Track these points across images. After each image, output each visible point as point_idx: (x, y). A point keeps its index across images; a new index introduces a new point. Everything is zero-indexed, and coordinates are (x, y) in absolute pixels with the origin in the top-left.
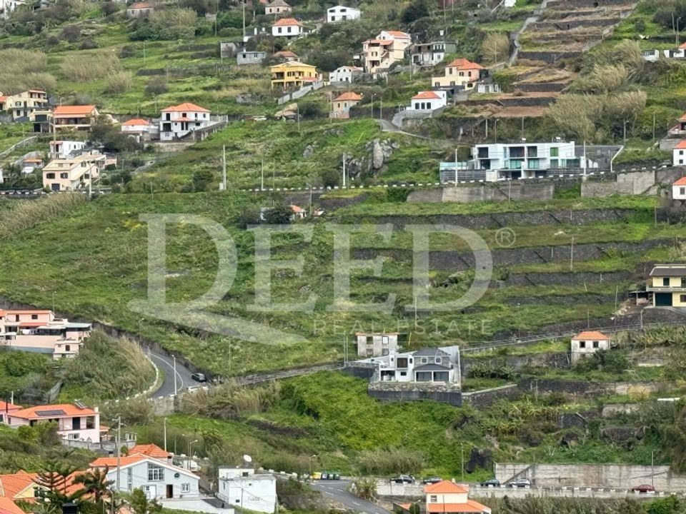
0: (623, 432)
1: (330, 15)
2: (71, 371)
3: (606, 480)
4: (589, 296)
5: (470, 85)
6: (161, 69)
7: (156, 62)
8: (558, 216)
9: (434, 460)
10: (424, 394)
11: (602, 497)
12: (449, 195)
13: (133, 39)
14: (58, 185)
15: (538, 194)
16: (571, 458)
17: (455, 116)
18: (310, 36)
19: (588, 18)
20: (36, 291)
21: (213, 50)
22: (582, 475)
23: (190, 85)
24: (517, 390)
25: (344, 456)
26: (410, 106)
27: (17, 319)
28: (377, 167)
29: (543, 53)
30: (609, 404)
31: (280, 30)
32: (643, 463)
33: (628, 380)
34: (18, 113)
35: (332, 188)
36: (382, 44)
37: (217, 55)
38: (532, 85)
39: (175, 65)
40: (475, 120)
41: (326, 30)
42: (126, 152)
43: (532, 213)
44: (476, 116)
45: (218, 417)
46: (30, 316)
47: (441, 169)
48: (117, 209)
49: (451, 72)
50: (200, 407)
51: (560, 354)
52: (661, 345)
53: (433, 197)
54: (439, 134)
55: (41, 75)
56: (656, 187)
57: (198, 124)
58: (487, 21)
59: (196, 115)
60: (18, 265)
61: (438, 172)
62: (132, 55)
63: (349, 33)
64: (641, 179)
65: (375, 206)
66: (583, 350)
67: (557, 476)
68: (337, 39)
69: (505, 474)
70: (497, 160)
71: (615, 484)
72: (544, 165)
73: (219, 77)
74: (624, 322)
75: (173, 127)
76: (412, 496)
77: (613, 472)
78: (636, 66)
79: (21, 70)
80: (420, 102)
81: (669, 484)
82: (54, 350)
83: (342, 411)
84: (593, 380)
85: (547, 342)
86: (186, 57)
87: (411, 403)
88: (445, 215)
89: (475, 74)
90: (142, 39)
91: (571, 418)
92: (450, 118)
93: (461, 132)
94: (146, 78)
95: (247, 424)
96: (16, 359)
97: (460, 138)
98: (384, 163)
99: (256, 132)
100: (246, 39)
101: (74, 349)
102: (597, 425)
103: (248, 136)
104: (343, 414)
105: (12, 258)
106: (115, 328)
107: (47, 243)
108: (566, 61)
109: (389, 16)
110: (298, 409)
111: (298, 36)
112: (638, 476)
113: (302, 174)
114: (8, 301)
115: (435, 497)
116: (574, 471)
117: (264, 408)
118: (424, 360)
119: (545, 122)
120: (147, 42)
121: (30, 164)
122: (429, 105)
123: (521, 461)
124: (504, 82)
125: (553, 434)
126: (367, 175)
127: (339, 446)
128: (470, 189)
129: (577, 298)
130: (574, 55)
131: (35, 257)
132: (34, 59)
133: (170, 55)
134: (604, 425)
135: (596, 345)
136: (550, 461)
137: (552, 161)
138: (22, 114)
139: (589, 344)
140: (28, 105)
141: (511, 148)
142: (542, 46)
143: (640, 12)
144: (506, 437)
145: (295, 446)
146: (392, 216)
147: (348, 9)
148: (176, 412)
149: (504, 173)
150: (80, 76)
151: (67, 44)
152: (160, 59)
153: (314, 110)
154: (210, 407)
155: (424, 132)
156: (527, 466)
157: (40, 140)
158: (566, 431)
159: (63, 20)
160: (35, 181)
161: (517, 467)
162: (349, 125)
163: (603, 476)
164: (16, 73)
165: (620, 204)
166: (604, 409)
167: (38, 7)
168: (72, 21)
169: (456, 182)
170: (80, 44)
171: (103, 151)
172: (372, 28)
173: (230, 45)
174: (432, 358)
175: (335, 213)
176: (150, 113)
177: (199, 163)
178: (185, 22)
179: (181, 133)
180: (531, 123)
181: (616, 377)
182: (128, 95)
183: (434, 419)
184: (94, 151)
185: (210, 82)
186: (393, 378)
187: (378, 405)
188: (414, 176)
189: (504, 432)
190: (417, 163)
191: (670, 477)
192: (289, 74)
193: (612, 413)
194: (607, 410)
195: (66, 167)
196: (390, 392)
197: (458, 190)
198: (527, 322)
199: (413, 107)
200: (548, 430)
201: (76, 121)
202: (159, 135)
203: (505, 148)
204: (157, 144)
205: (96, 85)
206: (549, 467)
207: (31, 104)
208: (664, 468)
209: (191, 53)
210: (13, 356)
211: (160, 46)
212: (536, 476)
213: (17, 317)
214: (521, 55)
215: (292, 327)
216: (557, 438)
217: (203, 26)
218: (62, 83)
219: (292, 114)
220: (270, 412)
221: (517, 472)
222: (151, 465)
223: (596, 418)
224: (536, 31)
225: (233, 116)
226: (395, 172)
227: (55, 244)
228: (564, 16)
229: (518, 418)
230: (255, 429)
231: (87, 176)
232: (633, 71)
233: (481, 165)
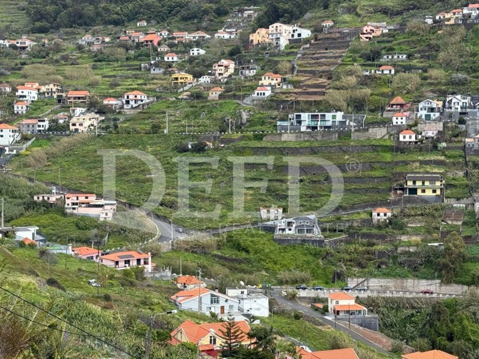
0: (411, 261)
1: (191, 52)
2: (114, 228)
3: (406, 287)
4: (373, 189)
5: (279, 85)
6: (114, 75)
7: (110, 72)
8: (344, 148)
9: (315, 275)
10: (304, 241)
11: (408, 296)
12: (285, 137)
13: (95, 61)
14: (78, 129)
15: (330, 137)
16: (386, 275)
17: (278, 99)
18: (183, 61)
19: (326, 55)
20: (81, 183)
21: (137, 67)
22: (393, 284)
23: (131, 83)
24: (348, 238)
25: (267, 274)
26: (254, 94)
27: (77, 199)
28: (243, 123)
29: (311, 70)
30: (401, 246)
31: (168, 58)
32: (426, 278)
33: (407, 233)
34: (48, 94)
35: (224, 133)
36: (224, 65)
37: (140, 69)
38: (310, 85)
39: (120, 73)
40: (288, 101)
41: (192, 59)
42: (109, 113)
43: (331, 147)
44: (289, 99)
45: (195, 252)
46: (84, 197)
47: (278, 124)
48: (113, 142)
49: (265, 79)
50: (186, 247)
51: (368, 220)
52: (419, 215)
53: (277, 139)
54: (270, 108)
55: (56, 76)
56: (388, 135)
57: (142, 101)
58: (275, 56)
59: (141, 97)
60: (68, 169)
61: (276, 126)
62: (97, 68)
63: (203, 61)
64: (380, 131)
65: (249, 142)
66: (379, 217)
67: (380, 284)
68: (197, 63)
69: (353, 283)
70: (305, 120)
71: (411, 289)
72: (329, 124)
73: (143, 79)
74: (395, 203)
75: (131, 102)
76: (310, 297)
77: (410, 283)
78: (360, 77)
79: (45, 74)
80: (259, 92)
81: (440, 289)
82: (100, 215)
83: (262, 250)
84: (389, 233)
85: (358, 213)
86: (124, 70)
87: (297, 245)
88: (288, 148)
89: (279, 80)
90: (100, 61)
91: (382, 254)
92: (276, 100)
93: (282, 107)
94: (108, 79)
95: (212, 256)
96: (81, 221)
97: (281, 110)
98: (247, 121)
99: (172, 105)
100: (152, 62)
101: (110, 215)
102: (397, 258)
103: (169, 107)
104: (262, 251)
105: (64, 166)
106: (127, 203)
107: (80, 158)
108: (323, 74)
109: (221, 53)
110: (236, 248)
111: (177, 62)
112: (424, 284)
113: (203, 126)
114: (68, 189)
115: (338, 301)
116: (389, 282)
117: (219, 248)
118: (300, 223)
119: (324, 103)
120: (103, 63)
121: (61, 119)
122: (264, 94)
123: (359, 277)
124: (295, 84)
125: (372, 262)
126: (239, 127)
127: (263, 268)
128: (296, 135)
129: (367, 190)
130: (327, 71)
131: (76, 166)
132: (50, 69)
133: (117, 69)
134: (400, 257)
135: (385, 215)
136: (375, 276)
137: (333, 121)
138: (50, 94)
139: (382, 214)
140: (53, 90)
141: (312, 115)
142: (309, 67)
143: (350, 53)
144: (349, 263)
145: (240, 269)
146: (261, 148)
147: (200, 50)
148: (173, 249)
149: (308, 127)
150: (74, 77)
151: (64, 63)
152: (112, 71)
153: (199, 95)
154: (191, 247)
155: (263, 107)
156: (364, 279)
157: (63, 107)
158: (380, 260)
159: (57, 52)
160: (66, 127)
161: (359, 280)
162: (222, 103)
163: (405, 285)
164: (42, 75)
165: (372, 143)
166: (398, 249)
167: (44, 46)
168: (62, 52)
169: (289, 131)
170: (70, 63)
171: (96, 113)
172: (214, 58)
173: (146, 64)
174: (305, 222)
175: (229, 145)
176: (115, 95)
177: (148, 119)
178: (121, 54)
179: (135, 105)
180: (317, 103)
181: (401, 232)
182: (101, 87)
183: (311, 254)
184: (92, 113)
185: (140, 82)
186: (284, 232)
187: (280, 246)
188: (263, 128)
189: (347, 260)
190: (263, 121)
191: (441, 285)
192: (181, 78)
193: (402, 251)
194: (400, 250)
195: (81, 120)
196: (286, 240)
197: (290, 135)
198: (346, 202)
199: (256, 95)
200: (370, 260)
201: (79, 98)
202: (123, 106)
203: (309, 115)
204: (123, 110)
205: (82, 82)
206: (376, 280)
207: (54, 90)
208: (438, 281)
209: (127, 68)
210: (79, 219)
211: (110, 64)
212: (369, 285)
213: (77, 198)
214: (299, 71)
215: (223, 204)
216: (374, 263)
217: (129, 56)
218: (66, 81)
219: (187, 97)
220: (222, 249)
221: (359, 282)
222: (212, 295)
223: (395, 254)
224: (302, 60)
225: (158, 98)
226: (253, 126)
227: (85, 159)
228: (314, 54)
229: (353, 253)
230: (217, 259)
231: (92, 125)
232: (359, 79)
233: (297, 123)
